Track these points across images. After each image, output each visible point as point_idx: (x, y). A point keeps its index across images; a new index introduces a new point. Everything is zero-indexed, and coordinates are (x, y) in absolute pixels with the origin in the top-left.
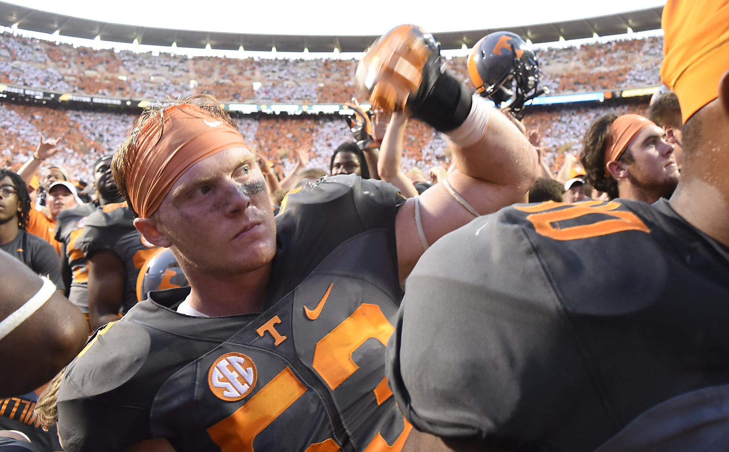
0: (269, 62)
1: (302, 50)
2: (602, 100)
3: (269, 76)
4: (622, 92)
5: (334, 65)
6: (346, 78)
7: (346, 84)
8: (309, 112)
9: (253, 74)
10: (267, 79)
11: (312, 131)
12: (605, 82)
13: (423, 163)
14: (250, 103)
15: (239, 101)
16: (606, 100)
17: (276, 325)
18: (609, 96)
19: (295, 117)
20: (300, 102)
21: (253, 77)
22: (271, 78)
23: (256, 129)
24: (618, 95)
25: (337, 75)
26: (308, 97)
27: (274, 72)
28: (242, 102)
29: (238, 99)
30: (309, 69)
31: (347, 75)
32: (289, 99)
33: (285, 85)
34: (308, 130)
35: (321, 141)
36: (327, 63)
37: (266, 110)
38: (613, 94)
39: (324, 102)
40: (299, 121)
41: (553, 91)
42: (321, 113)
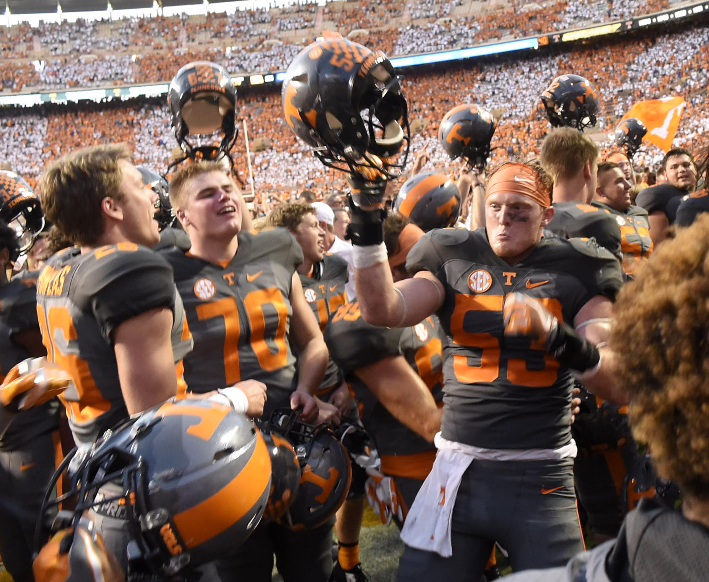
0: (53, 27)
1: (104, 8)
2: (536, 48)
3: (56, 49)
4: (561, 35)
5: (153, 25)
6: (174, 44)
7: (176, 51)
8: (125, 98)
9: (30, 48)
10: (53, 53)
11: (131, 125)
12: (537, 23)
13: (300, 155)
14: (30, 92)
15: (13, 91)
16: (541, 47)
17: (512, 277)
18: (545, 42)
19: (103, 106)
20: (109, 84)
21: (32, 53)
22: (59, 52)
23: (44, 131)
24: (556, 39)
25: (161, 40)
26: (119, 76)
27: (62, 42)
28: (18, 91)
29: (11, 87)
30: (116, 34)
31: (176, 39)
32: (92, 80)
33: (83, 61)
34: (125, 124)
35: (147, 138)
36: (142, 24)
37: (54, 99)
38: (550, 39)
39: (145, 81)
40: (109, 112)
41: (470, 41)
42: (142, 97)
